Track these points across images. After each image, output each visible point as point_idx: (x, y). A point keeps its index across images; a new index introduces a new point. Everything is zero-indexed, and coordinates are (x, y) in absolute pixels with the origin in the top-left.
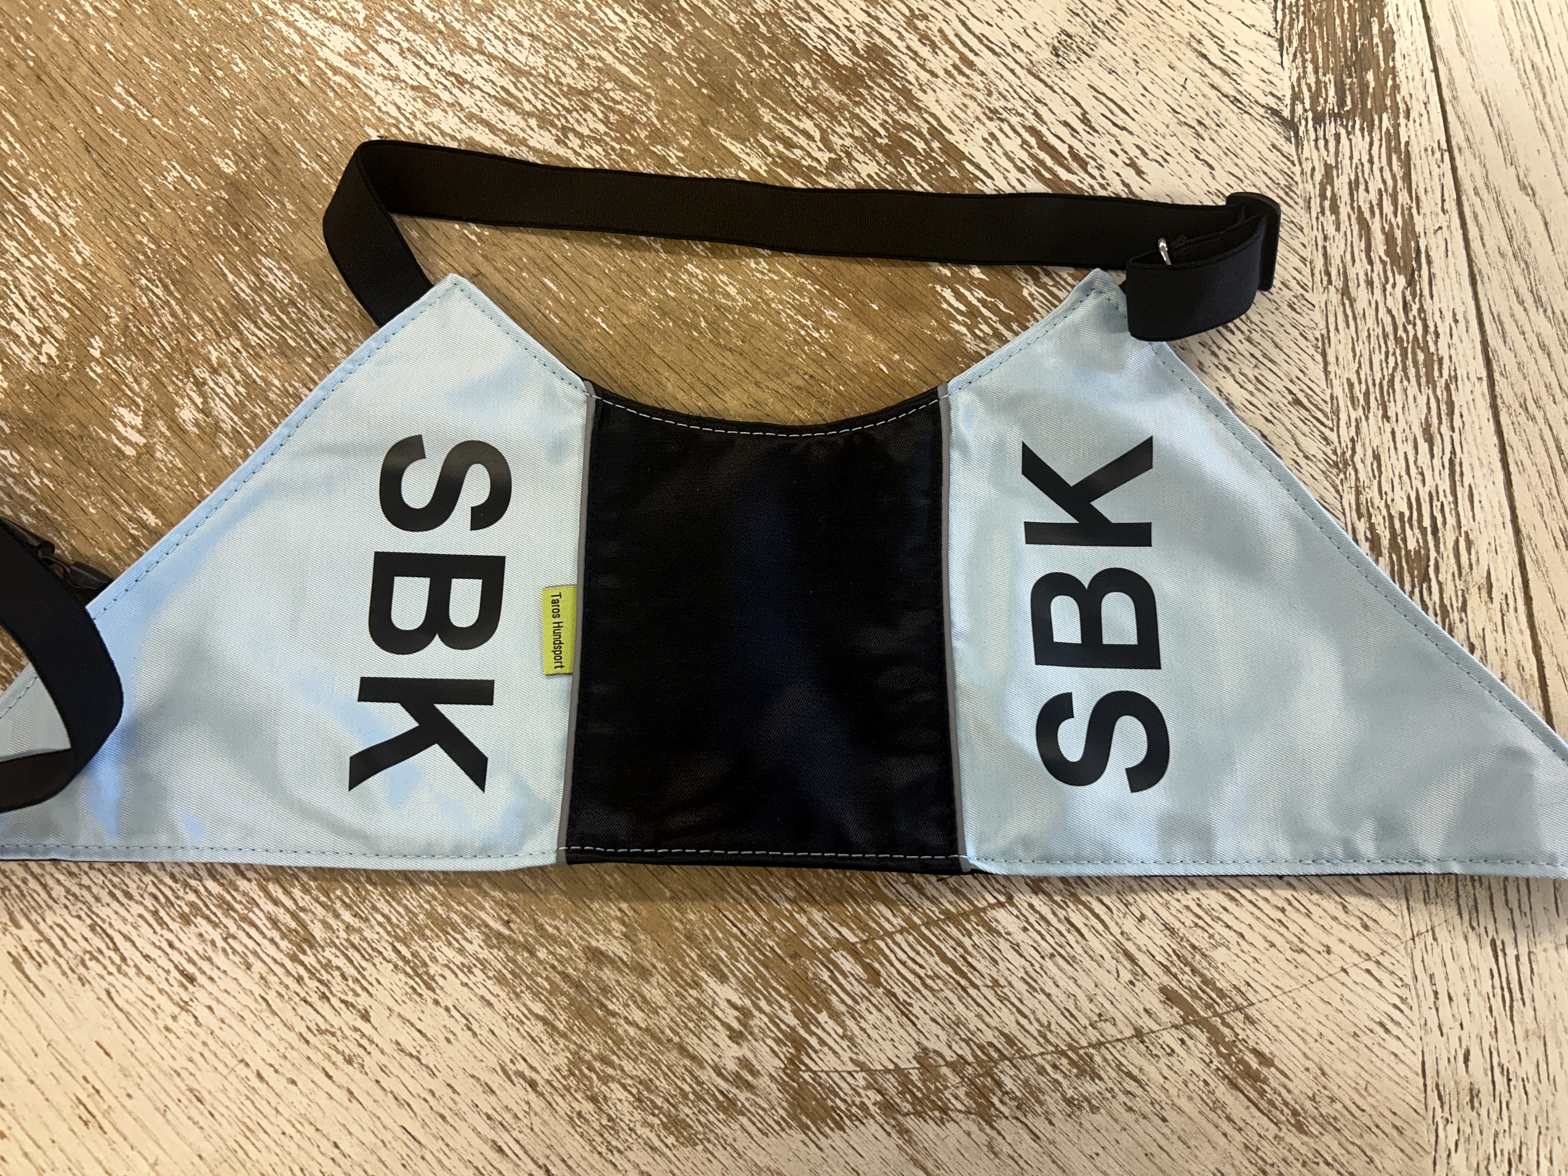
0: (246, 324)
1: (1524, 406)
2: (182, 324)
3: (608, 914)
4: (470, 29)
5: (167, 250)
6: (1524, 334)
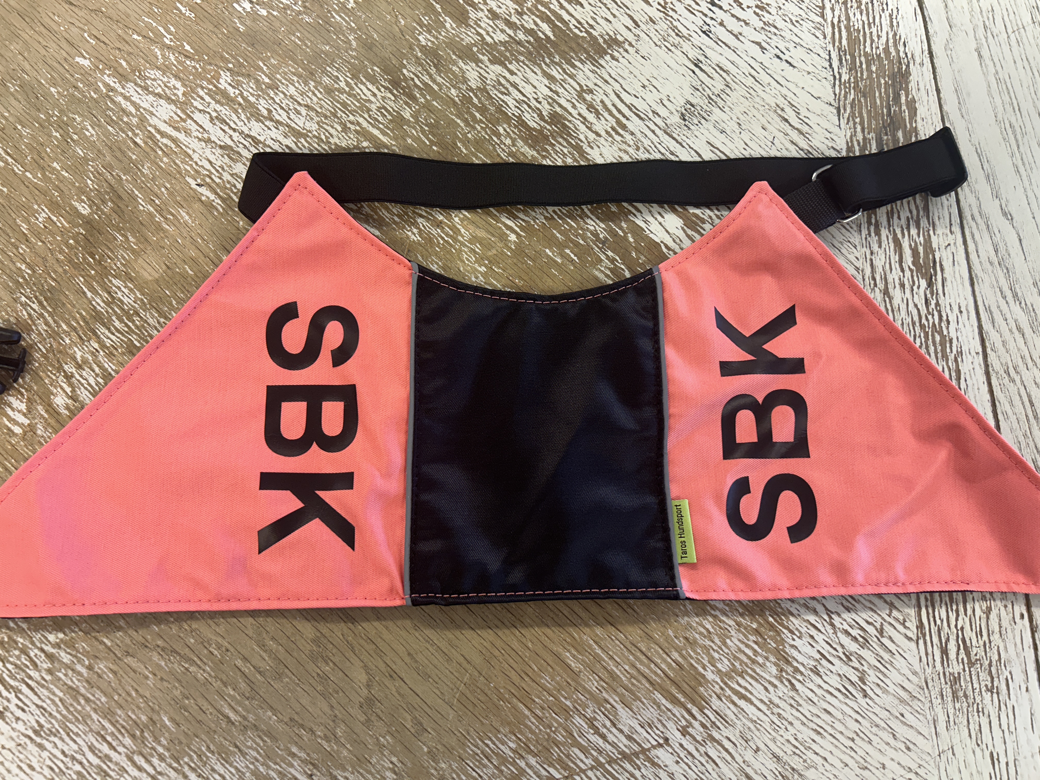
0: (102, 330)
1: (1007, 372)
2: (54, 331)
3: (383, 766)
4: (262, 101)
5: (40, 274)
6: (1006, 320)
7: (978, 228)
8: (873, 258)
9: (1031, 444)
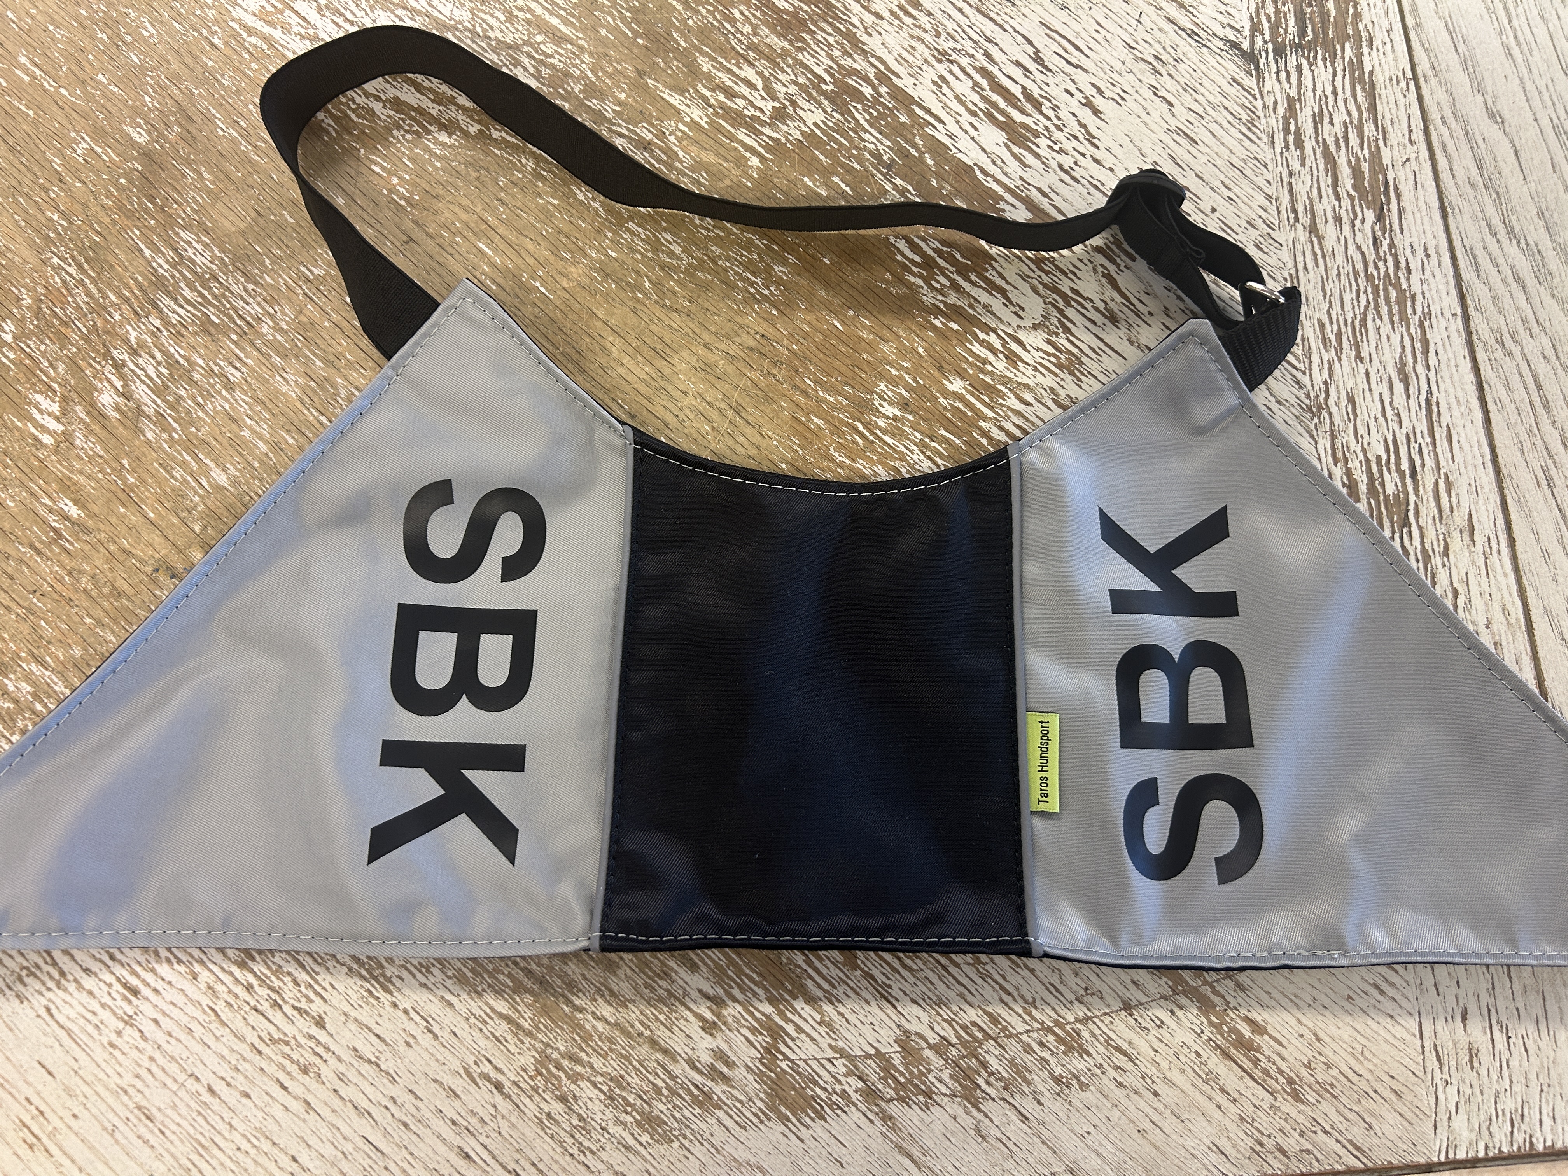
0: (166, 302)
1: (1500, 342)
2: (98, 304)
5: (79, 227)
6: (1497, 266)
7: (1452, 136)
8: (1293, 180)
9: (1539, 443)
